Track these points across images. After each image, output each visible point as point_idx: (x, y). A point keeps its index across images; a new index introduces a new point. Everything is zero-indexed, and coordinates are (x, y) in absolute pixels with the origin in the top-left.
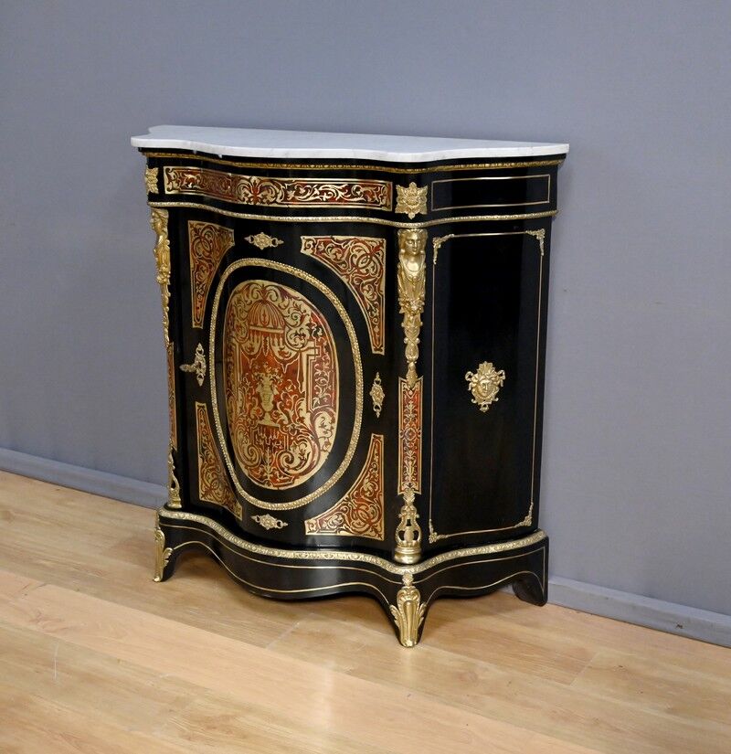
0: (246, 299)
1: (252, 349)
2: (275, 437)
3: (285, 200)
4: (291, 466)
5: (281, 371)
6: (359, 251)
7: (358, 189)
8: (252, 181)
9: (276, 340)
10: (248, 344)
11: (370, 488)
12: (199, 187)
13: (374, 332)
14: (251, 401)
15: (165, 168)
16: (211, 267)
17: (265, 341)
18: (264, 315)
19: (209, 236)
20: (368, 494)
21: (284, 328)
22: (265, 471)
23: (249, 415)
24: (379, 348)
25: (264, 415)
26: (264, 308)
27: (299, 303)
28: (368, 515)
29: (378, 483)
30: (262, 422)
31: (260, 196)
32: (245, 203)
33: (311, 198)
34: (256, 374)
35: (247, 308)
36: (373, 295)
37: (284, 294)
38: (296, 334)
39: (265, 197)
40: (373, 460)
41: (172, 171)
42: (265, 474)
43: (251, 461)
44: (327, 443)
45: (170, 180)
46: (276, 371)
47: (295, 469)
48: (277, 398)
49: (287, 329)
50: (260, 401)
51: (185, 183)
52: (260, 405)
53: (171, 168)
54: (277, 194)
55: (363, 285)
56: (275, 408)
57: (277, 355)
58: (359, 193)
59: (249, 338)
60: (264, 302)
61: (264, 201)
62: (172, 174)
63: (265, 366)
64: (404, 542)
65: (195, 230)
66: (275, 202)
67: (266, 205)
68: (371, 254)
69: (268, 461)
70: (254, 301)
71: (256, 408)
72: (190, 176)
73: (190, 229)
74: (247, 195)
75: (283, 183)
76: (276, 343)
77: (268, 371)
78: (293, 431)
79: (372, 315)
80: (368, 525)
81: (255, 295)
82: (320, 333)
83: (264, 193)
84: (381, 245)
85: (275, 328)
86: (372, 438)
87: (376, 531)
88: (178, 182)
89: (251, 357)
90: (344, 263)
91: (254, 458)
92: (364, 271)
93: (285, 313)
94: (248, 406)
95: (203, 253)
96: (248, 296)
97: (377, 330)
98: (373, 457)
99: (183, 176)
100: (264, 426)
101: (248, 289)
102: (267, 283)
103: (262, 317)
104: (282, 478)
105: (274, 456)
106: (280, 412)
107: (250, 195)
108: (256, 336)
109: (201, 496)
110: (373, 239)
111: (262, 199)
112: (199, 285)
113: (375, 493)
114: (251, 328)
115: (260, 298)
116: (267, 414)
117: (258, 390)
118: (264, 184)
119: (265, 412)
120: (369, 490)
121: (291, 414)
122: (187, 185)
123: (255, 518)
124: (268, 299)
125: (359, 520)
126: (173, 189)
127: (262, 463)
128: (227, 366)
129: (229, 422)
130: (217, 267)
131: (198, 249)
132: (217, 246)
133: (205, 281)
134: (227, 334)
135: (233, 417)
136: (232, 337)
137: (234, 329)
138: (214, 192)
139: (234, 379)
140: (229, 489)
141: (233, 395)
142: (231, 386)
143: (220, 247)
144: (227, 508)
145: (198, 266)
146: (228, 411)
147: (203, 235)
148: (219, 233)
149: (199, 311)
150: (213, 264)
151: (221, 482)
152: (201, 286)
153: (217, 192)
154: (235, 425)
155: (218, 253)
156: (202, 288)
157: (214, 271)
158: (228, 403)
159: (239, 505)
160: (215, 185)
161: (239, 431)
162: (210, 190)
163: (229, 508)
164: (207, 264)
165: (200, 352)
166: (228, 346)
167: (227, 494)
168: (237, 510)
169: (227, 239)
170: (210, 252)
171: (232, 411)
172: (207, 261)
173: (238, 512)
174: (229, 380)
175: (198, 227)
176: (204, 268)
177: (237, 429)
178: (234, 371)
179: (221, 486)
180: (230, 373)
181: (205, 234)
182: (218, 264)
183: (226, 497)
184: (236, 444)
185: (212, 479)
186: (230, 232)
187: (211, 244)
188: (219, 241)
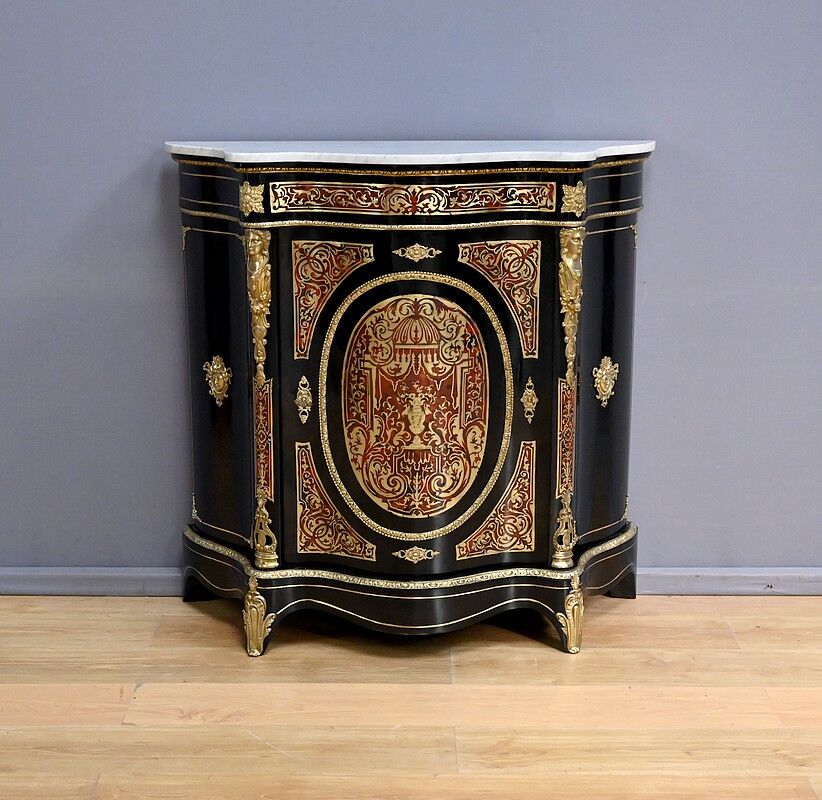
0: (391, 316)
1: (399, 370)
2: (425, 460)
3: (448, 207)
4: (443, 489)
5: (434, 388)
6: (511, 255)
7: (513, 192)
8: (411, 190)
9: (429, 356)
10: (393, 365)
11: (519, 499)
12: (314, 203)
13: (526, 337)
14: (395, 426)
15: (271, 184)
16: (323, 289)
17: (417, 358)
18: (416, 331)
19: (321, 256)
20: (516, 506)
21: (439, 343)
22: (412, 500)
23: (391, 442)
24: (531, 351)
25: (412, 439)
26: (416, 323)
27: (455, 314)
28: (516, 528)
29: (528, 492)
30: (411, 447)
31: (421, 205)
32: (400, 214)
33: (472, 204)
34: (403, 396)
35: (392, 327)
36: (525, 298)
37: (440, 306)
38: (452, 347)
39: (426, 206)
40: (522, 469)
41: (280, 187)
42: (413, 503)
43: (393, 492)
44: (477, 459)
45: (277, 197)
46: (429, 389)
47: (447, 491)
48: (429, 418)
49: (442, 343)
50: (408, 424)
51: (294, 199)
52: (407, 429)
53: (277, 184)
54: (439, 202)
55: (515, 290)
56: (427, 429)
57: (431, 372)
58: (514, 196)
59: (395, 359)
60: (416, 317)
61: (426, 210)
62: (279, 191)
63: (415, 386)
64: (563, 546)
65: (301, 251)
66: (437, 210)
67: (427, 214)
68: (524, 257)
69: (416, 488)
70: (402, 317)
71: (402, 432)
72: (300, 192)
73: (294, 251)
74: (402, 205)
75: (446, 190)
76: (430, 360)
77: (418, 391)
78: (446, 451)
79: (524, 319)
80: (515, 539)
81: (404, 311)
82: (473, 344)
83: (425, 202)
84: (535, 246)
85: (429, 343)
86: (522, 445)
87: (525, 543)
88: (285, 199)
89: (396, 379)
90: (496, 268)
91: (397, 488)
92: (515, 275)
93: (441, 326)
94: (389, 433)
95: (312, 275)
96: (394, 313)
97: (529, 333)
98: (523, 465)
99: (292, 192)
100: (412, 451)
101: (395, 305)
102: (419, 297)
103: (413, 335)
104: (433, 504)
105: (424, 481)
106: (433, 432)
107: (408, 205)
108: (404, 356)
109: (299, 548)
110: (526, 241)
111: (422, 209)
112: (304, 311)
113: (525, 503)
114: (397, 347)
115: (411, 313)
116: (417, 437)
117: (405, 413)
118: (425, 193)
119: (413, 435)
120: (517, 501)
121: (444, 432)
122: (297, 202)
123: (398, 554)
124: (422, 314)
125: (506, 535)
126: (280, 207)
127: (409, 491)
128: (350, 395)
129: (350, 456)
130: (335, 288)
131: (305, 271)
132: (336, 265)
133: (314, 306)
134: (353, 359)
135: (361, 449)
136: (364, 361)
137: (367, 352)
138: (341, 206)
139: (366, 407)
140: (347, 532)
141: (361, 425)
142: (358, 415)
143: (343, 266)
144: (343, 554)
145: (304, 290)
146: (350, 444)
147: (312, 255)
148: (342, 251)
149: (304, 340)
150: (328, 285)
151: (331, 527)
152: (307, 312)
153: (350, 206)
154: (365, 458)
155: (338, 273)
156: (309, 314)
157: (329, 293)
158: (349, 436)
159: (370, 545)
160: (346, 198)
161: (373, 463)
162: (337, 205)
163: (347, 553)
164: (317, 287)
165: (304, 386)
166: (354, 372)
167: (343, 538)
168: (364, 552)
169: (357, 256)
170: (323, 273)
171: (359, 443)
172: (318, 283)
173: (367, 554)
174: (353, 410)
175: (305, 247)
176: (313, 291)
177: (368, 461)
178: (365, 398)
179: (330, 532)
180: (357, 401)
181: (316, 254)
182: (337, 285)
183: (339, 542)
184: (366, 478)
185: (316, 526)
186: (365, 248)
187: (325, 265)
188: (340, 259)
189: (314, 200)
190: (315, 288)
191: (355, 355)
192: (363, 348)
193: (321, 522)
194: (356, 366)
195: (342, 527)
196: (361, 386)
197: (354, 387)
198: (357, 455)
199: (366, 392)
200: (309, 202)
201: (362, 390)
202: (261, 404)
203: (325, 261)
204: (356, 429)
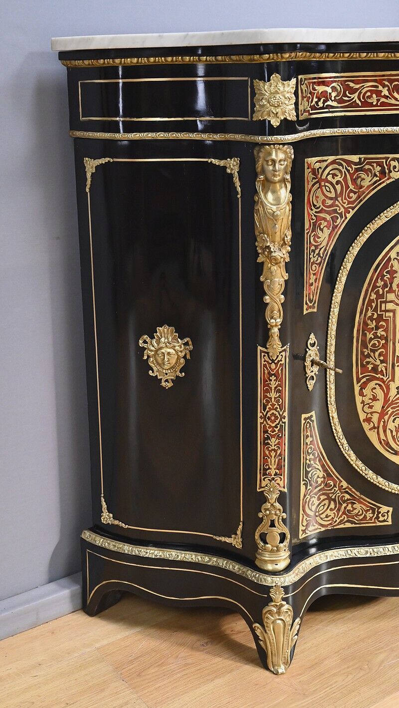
12: (335, 104)
15: (299, 77)
16: (334, 219)
19: (334, 175)
41: (305, 83)
45: (303, 97)
51: (315, 100)
53: (303, 77)
62: (304, 88)
65: (314, 172)
72: (321, 89)
73: (307, 171)
88: (308, 100)
95: (324, 202)
99: (314, 89)
109: (301, 533)
112: (314, 251)
122: (317, 103)
126: (305, 110)
128: (364, 345)
129: (362, 416)
130: (349, 216)
131: (317, 197)
132: (351, 187)
133: (324, 244)
134: (371, 301)
135: (378, 406)
136: (386, 302)
137: (391, 291)
138: (371, 105)
139: (386, 356)
140: (353, 500)
141: (378, 379)
142: (375, 369)
143: (361, 187)
144: (348, 525)
145: (315, 224)
146: (363, 402)
147: (324, 177)
148: (361, 167)
149: (313, 288)
150: (341, 214)
151: (334, 500)
152: (317, 252)
153: (383, 104)
154: (382, 414)
155: (354, 196)
156: (319, 254)
157: (342, 223)
158: (361, 394)
159: (384, 509)
160: (379, 93)
161: (392, 418)
162: (366, 104)
163: (352, 522)
164: (328, 217)
165: (313, 345)
166: (371, 318)
167: (349, 507)
168: (378, 518)
169: (383, 172)
170: (336, 199)
171: (374, 399)
172: (329, 213)
173: (381, 519)
174: (368, 363)
175: (317, 165)
176: (324, 224)
177: (386, 417)
178: (385, 346)
179: (332, 506)
180: (374, 351)
181: (329, 174)
182: (352, 212)
183: (344, 513)
184: (382, 437)
185: (317, 502)
186: (393, 159)
187: (338, 187)
188: (358, 177)
189: (335, 100)
190: (325, 219)
191: (374, 296)
192: (385, 286)
193: (322, 497)
194: (376, 310)
195: (347, 496)
196: (380, 332)
197: (370, 335)
198: (372, 413)
199: (386, 339)
200: (329, 103)
201: (381, 337)
202: (273, 378)
203: (338, 182)
204: (372, 384)
